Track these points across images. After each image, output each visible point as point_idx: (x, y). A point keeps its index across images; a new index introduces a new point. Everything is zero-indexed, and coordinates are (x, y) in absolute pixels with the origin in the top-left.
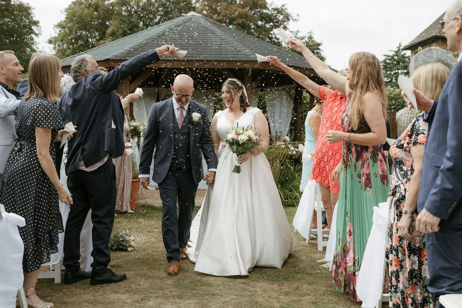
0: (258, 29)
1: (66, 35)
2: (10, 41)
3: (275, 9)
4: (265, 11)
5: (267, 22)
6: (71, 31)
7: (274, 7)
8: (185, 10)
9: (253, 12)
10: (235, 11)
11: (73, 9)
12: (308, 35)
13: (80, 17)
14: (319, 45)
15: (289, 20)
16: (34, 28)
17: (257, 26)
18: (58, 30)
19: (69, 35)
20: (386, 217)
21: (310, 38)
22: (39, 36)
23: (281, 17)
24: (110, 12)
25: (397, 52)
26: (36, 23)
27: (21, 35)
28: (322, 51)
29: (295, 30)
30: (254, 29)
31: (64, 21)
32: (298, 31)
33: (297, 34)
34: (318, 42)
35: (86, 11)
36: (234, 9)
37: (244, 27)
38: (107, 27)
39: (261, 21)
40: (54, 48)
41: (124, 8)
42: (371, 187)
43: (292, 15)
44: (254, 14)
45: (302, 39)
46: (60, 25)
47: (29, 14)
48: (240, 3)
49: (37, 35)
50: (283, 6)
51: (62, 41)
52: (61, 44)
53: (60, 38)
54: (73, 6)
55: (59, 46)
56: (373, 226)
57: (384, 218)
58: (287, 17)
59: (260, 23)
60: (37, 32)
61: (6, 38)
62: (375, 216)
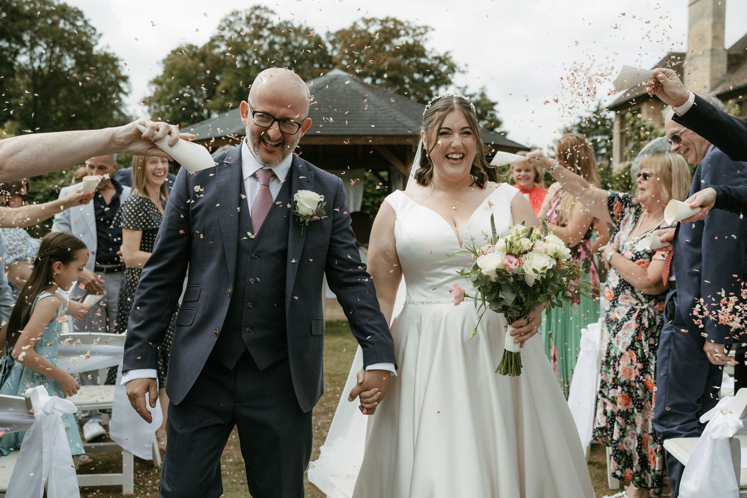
0: (414, 84)
1: (165, 93)
2: (92, 102)
3: (436, 58)
4: (423, 60)
5: (426, 74)
6: (170, 88)
7: (435, 55)
8: (318, 60)
9: (407, 62)
10: (385, 60)
11: (173, 59)
12: (478, 91)
13: (182, 69)
14: (494, 104)
15: (454, 71)
16: (122, 84)
17: (413, 80)
18: (154, 88)
19: (167, 94)
20: (598, 341)
21: (483, 95)
22: (129, 95)
23: (444, 68)
24: (221, 64)
25: (595, 113)
26: (125, 79)
27: (105, 95)
28: (498, 112)
29: (463, 85)
30: (409, 83)
31: (162, 76)
32: (466, 87)
33: (464, 90)
34: (493, 100)
35: (190, 61)
36: (383, 58)
37: (395, 81)
38: (218, 83)
39: (418, 72)
40: (149, 111)
41: (239, 58)
42: (579, 303)
43: (458, 66)
44: (409, 64)
45: (471, 96)
46: (157, 82)
47: (116, 67)
48: (390, 51)
49: (126, 94)
50: (447, 53)
51: (158, 101)
52: (157, 105)
53: (157, 98)
54: (173, 56)
55: (155, 107)
56: (581, 353)
57: (594, 343)
58: (452, 68)
59: (417, 76)
60: (126, 90)
61: (87, 99)
62: (583, 340)
